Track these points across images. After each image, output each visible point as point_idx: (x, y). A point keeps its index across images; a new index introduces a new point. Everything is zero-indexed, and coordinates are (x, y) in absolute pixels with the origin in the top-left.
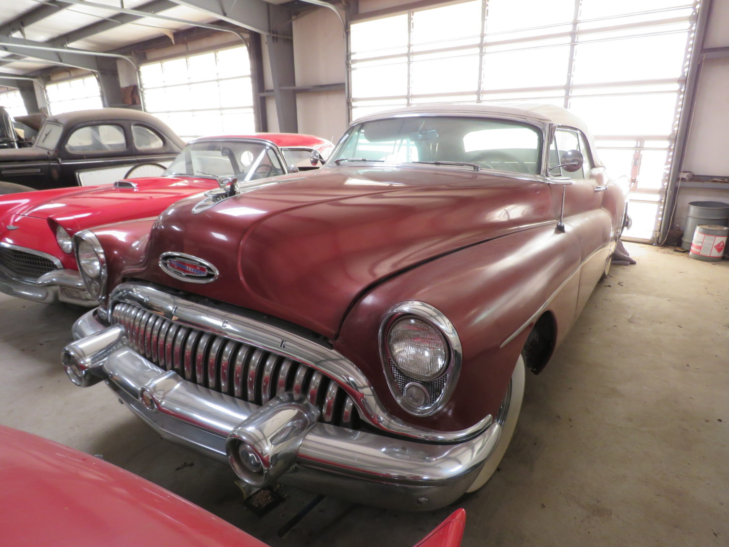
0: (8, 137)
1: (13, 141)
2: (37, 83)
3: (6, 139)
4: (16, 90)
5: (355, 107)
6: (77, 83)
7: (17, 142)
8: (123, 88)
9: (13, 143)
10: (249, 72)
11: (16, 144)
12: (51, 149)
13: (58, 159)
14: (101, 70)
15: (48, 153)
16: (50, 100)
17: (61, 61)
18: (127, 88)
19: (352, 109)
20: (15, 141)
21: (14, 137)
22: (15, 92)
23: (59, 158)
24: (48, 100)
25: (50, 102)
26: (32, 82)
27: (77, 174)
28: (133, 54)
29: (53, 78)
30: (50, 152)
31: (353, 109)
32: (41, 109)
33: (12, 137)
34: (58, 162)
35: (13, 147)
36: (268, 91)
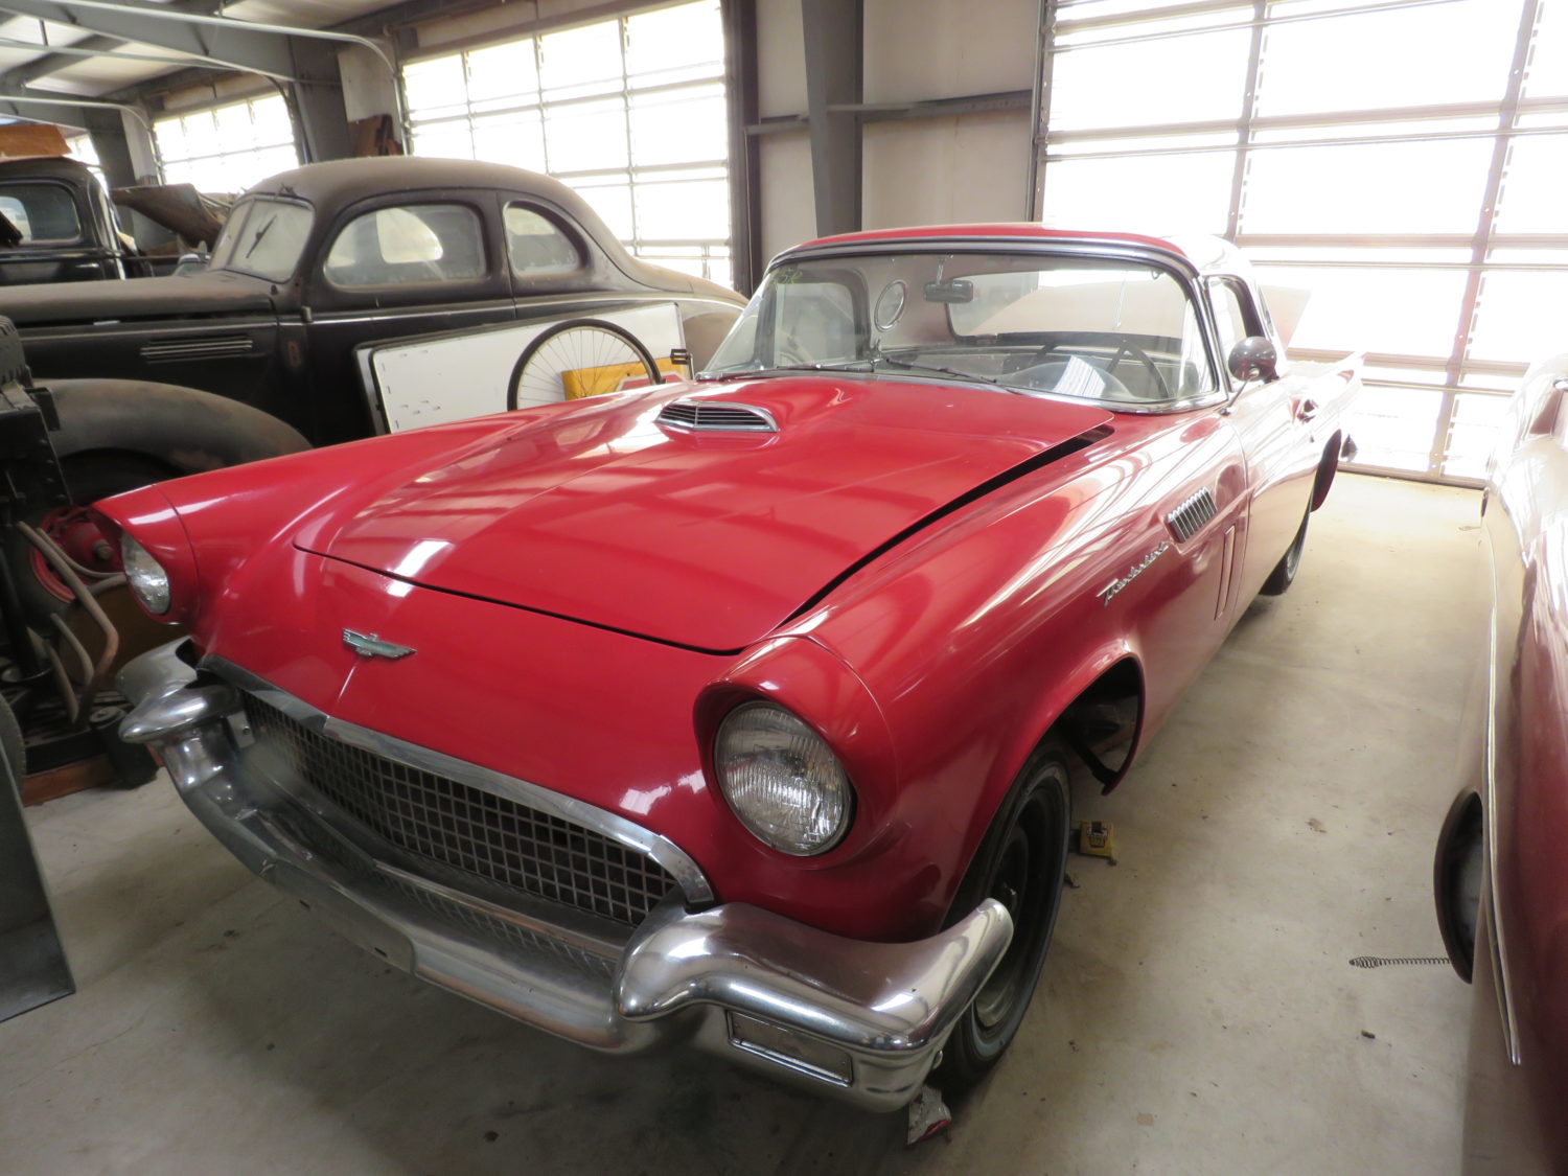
0: (100, 245)
1: (114, 257)
2: (130, 115)
3: (94, 249)
4: (81, 133)
5: (1057, 158)
6: (233, 114)
7: (122, 259)
8: (354, 123)
9: (112, 261)
10: (721, 70)
11: (120, 264)
12: (282, 279)
13: (304, 307)
14: (302, 77)
15: (274, 290)
16: (163, 158)
17: (206, 53)
18: (362, 122)
19: (1045, 162)
20: (118, 255)
21: (114, 246)
22: (77, 141)
23: (307, 305)
24: (158, 158)
25: (163, 163)
26: (118, 113)
27: (362, 355)
28: (385, 32)
29: (170, 105)
30: (280, 288)
31: (1049, 165)
32: (142, 179)
33: (111, 247)
34: (304, 319)
35: (112, 274)
36: (766, 120)
